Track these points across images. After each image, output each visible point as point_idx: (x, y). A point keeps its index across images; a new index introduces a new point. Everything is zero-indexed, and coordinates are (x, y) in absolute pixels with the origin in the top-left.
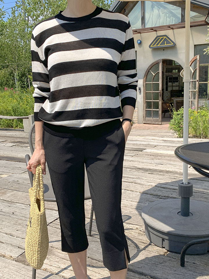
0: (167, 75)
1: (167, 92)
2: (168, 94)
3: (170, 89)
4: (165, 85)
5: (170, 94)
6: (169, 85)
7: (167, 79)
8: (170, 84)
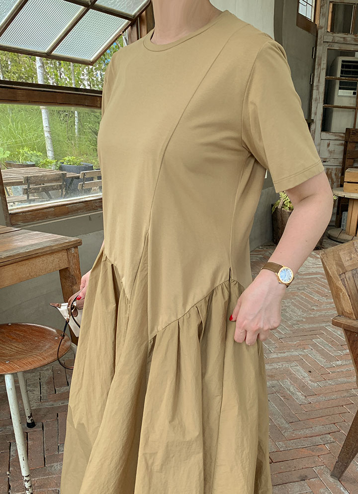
0: (336, 47)
1: (325, 135)
2: (331, 148)
3: (341, 122)
4: (322, 97)
5: (342, 148)
6: (337, 102)
7: (330, 70)
8: (343, 97)
